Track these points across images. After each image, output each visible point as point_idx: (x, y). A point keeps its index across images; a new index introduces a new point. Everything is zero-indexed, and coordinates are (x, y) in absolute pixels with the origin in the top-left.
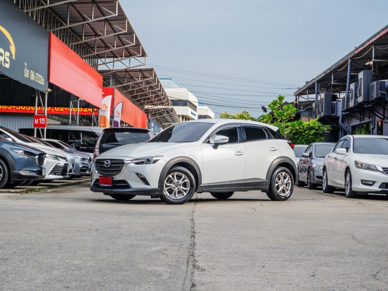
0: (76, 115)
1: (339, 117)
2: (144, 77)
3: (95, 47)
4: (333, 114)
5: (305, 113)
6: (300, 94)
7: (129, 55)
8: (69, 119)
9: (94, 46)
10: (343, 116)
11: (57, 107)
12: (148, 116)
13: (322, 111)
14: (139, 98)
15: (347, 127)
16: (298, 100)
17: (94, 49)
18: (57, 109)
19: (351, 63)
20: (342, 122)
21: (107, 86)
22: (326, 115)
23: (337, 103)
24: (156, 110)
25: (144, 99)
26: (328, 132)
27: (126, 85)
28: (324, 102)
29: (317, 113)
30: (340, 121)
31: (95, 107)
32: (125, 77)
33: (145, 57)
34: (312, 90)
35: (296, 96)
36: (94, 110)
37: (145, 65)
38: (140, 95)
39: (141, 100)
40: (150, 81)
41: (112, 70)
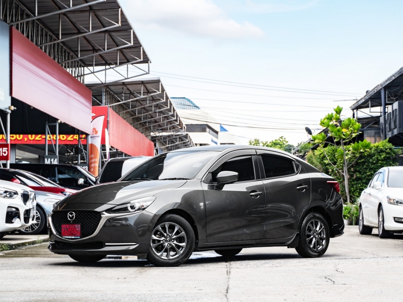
0: (55, 145)
2: (148, 92)
3: (78, 51)
5: (369, 131)
6: (358, 107)
7: (126, 61)
8: (45, 150)
11: (32, 134)
12: (155, 145)
13: (395, 127)
14: (142, 121)
16: (355, 116)
17: (76, 53)
18: (32, 137)
21: (99, 105)
22: (401, 132)
24: (165, 137)
25: (150, 123)
27: (124, 103)
28: (398, 114)
29: (388, 129)
31: (83, 133)
32: (123, 93)
33: (148, 63)
34: (377, 100)
35: (353, 110)
36: (80, 136)
37: (149, 73)
38: (143, 116)
39: (145, 123)
40: (155, 97)
41: (104, 82)
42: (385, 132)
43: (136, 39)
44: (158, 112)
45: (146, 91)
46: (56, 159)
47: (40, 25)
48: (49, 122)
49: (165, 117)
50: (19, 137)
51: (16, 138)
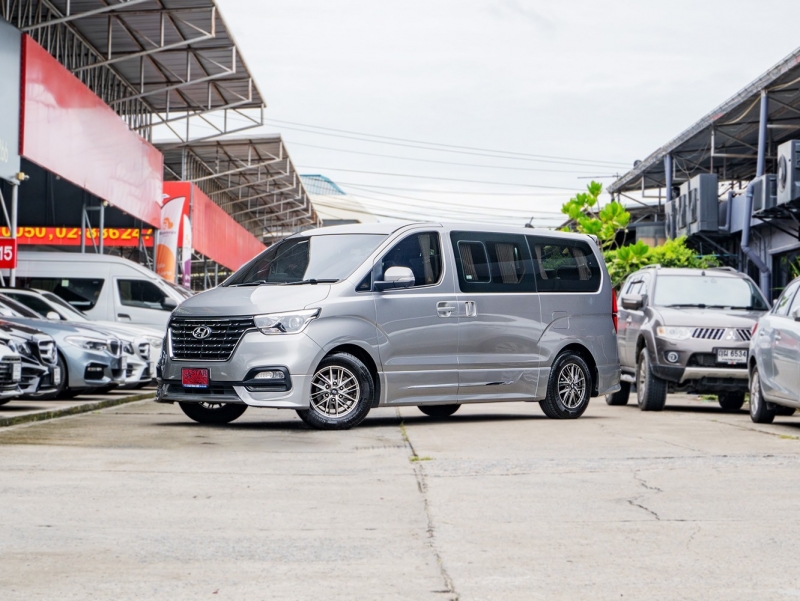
1: (739, 233)
2: (260, 159)
4: (721, 228)
5: (645, 228)
7: (223, 103)
9: (138, 81)
10: (753, 230)
11: (61, 226)
13: (695, 220)
14: (249, 210)
18: (61, 233)
19: (768, 98)
21: (177, 179)
22: (705, 228)
23: (731, 200)
25: (261, 212)
27: (218, 178)
28: (698, 197)
29: (679, 226)
30: (743, 242)
31: (147, 226)
32: (216, 159)
33: (260, 107)
34: (656, 176)
35: (612, 193)
36: (143, 231)
37: (261, 124)
38: (252, 201)
39: (254, 213)
40: (273, 168)
41: (185, 140)
42: (675, 229)
43: (240, 64)
44: (277, 194)
45: (257, 158)
47: (77, 36)
48: (89, 205)
49: (288, 203)
50: (41, 232)
51: (35, 234)
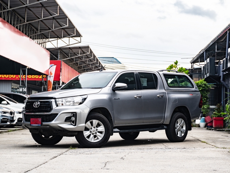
0: (25, 81)
1: (221, 76)
2: (84, 53)
4: (216, 75)
5: (196, 75)
10: (224, 75)
13: (208, 72)
15: (227, 84)
16: (193, 67)
20: (224, 80)
22: (211, 75)
23: (219, 66)
26: (213, 88)
27: (70, 59)
28: (209, 65)
29: (205, 74)
30: (221, 79)
31: (44, 74)
32: (69, 53)
33: (80, 37)
36: (43, 76)
37: (80, 42)
41: (57, 47)
45: (82, 52)
46: (25, 88)
48: (22, 68)
50: (14, 76)
51: (12, 77)
